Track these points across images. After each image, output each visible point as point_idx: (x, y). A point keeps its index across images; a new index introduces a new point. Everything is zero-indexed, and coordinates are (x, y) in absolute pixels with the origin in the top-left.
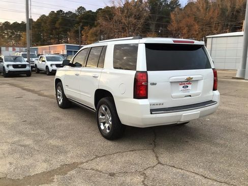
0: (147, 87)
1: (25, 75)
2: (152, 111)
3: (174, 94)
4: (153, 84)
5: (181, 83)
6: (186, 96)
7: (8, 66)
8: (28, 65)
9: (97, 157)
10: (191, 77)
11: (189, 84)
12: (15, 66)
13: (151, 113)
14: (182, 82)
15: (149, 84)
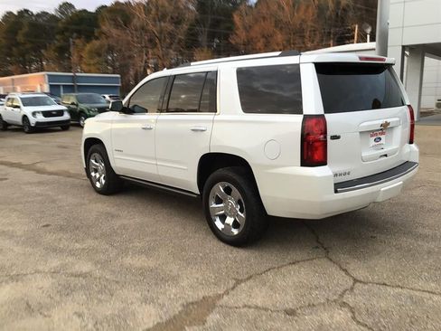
0: (325, 144)
3: (365, 154)
4: (335, 138)
5: (372, 133)
6: (381, 157)
9: (238, 282)
10: (388, 121)
11: (382, 134)
13: (336, 192)
14: (373, 131)
15: (329, 137)
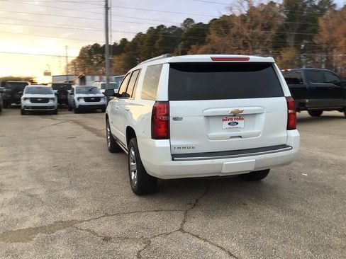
0: (167, 123)
1: (100, 110)
2: (174, 157)
3: (212, 134)
5: (225, 118)
6: (231, 137)
7: (79, 99)
8: (103, 97)
10: (240, 109)
11: (240, 119)
12: (87, 99)
13: (173, 160)
14: (226, 116)
15: (171, 119)
